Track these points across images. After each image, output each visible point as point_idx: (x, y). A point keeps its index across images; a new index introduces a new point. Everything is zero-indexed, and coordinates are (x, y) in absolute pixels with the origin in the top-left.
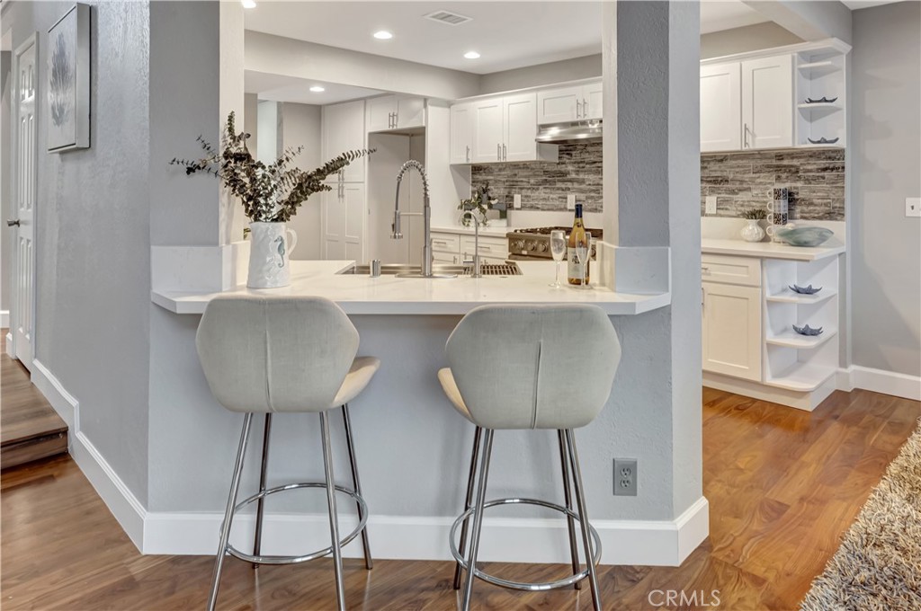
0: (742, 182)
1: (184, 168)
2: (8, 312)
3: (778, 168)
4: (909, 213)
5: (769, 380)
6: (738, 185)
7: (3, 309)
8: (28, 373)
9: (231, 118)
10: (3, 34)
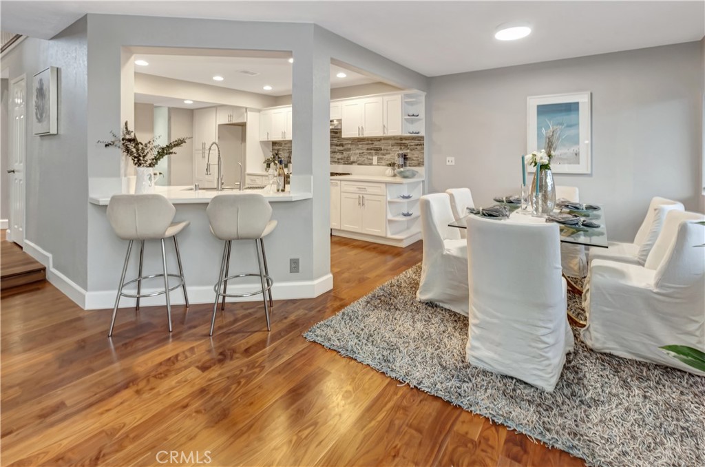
0: (387, 150)
1: (104, 145)
2: (7, 220)
3: (401, 144)
4: (448, 163)
5: (389, 236)
6: (385, 152)
7: (2, 218)
8: (21, 248)
9: (126, 124)
10: (2, 71)
